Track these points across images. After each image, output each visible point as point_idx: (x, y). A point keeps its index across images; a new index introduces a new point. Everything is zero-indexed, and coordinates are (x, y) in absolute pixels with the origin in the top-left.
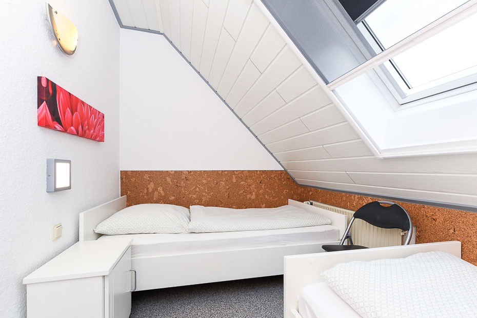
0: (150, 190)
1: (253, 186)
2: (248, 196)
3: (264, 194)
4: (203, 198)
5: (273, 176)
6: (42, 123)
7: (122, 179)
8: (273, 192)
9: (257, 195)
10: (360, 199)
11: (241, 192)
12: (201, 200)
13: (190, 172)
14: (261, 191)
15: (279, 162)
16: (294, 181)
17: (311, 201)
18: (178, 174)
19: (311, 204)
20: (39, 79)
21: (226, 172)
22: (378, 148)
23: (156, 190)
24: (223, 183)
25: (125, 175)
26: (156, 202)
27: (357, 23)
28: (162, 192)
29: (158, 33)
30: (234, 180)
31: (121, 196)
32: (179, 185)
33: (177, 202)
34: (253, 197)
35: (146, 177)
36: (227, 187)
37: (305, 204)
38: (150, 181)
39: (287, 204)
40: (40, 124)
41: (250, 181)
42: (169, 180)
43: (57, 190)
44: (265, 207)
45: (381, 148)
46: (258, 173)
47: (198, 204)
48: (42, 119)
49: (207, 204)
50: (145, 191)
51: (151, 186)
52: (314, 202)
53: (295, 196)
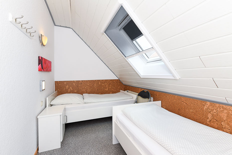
0: (67, 88)
1: (107, 86)
2: (105, 90)
3: (111, 88)
4: (88, 91)
5: (114, 82)
6: (40, 70)
7: (55, 84)
8: (114, 88)
9: (108, 89)
10: (141, 89)
11: (102, 88)
12: (87, 92)
13: (82, 81)
14: (110, 87)
15: (117, 76)
16: (122, 83)
17: (128, 91)
18: (78, 82)
19: (128, 92)
20: (39, 57)
21: (97, 81)
22: (141, 75)
23: (69, 88)
24: (96, 85)
25: (57, 83)
26: (69, 93)
27: (133, 41)
28: (71, 89)
29: (70, 28)
30: (100, 84)
31: (55, 91)
32: (78, 86)
33: (78, 93)
34: (107, 90)
35: (65, 83)
36: (97, 86)
37: (126, 92)
38: (67, 85)
39: (120, 92)
40: (39, 70)
41: (106, 84)
42: (74, 84)
43: (43, 90)
44: (112, 93)
45: (142, 75)
46: (109, 80)
47: (86, 93)
48: (40, 69)
49: (89, 93)
50: (65, 89)
51: (67, 87)
52: (129, 91)
53: (123, 89)
